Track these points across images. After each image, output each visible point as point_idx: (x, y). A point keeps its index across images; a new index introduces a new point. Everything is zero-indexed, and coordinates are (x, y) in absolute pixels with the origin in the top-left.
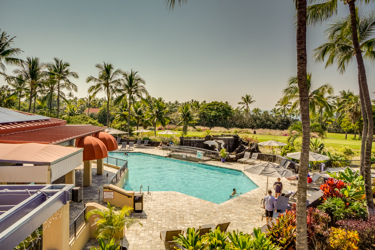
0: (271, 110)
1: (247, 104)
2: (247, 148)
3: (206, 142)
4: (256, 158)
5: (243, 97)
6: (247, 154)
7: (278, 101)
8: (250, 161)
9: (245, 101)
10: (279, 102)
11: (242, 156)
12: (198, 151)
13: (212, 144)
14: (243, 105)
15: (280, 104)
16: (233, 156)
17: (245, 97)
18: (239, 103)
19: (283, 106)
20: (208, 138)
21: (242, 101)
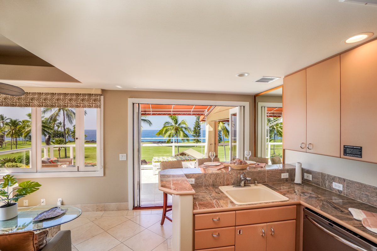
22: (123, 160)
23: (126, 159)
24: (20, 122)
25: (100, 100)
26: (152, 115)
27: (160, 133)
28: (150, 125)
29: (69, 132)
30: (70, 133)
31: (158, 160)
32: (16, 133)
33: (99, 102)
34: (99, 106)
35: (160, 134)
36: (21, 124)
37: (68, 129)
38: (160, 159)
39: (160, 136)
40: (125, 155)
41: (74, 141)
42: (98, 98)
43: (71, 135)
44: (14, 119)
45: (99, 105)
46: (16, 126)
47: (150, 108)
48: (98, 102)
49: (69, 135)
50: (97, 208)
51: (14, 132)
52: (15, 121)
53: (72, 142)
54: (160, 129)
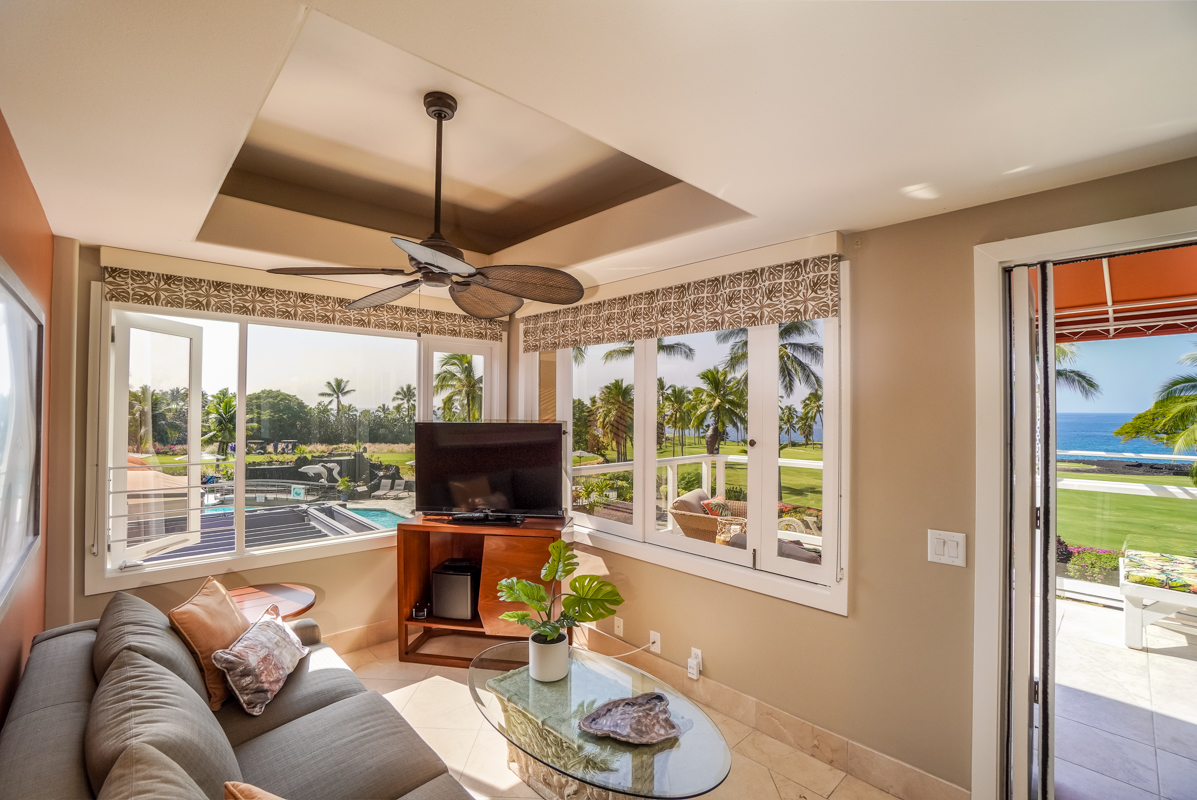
0: (377, 408)
1: (338, 397)
2: (381, 474)
3: (302, 469)
4: (402, 488)
5: (329, 383)
6: (386, 482)
7: (395, 391)
8: (393, 493)
9: (334, 391)
10: (398, 393)
11: (377, 487)
12: (293, 486)
13: (316, 471)
14: (330, 399)
15: (400, 396)
16: (362, 489)
17: (333, 384)
18: (323, 394)
19: (405, 401)
20: (303, 461)
21: (328, 391)
22: (945, 560)
23: (960, 562)
24: (689, 392)
25: (836, 283)
26: (1114, 337)
27: (1140, 427)
28: (1086, 393)
29: (793, 418)
30: (796, 420)
31: (1163, 577)
32: (682, 418)
33: (832, 288)
34: (834, 306)
35: (1138, 430)
36: (691, 397)
37: (790, 409)
38: (1181, 568)
39: (1144, 438)
40: (960, 537)
41: (803, 445)
42: (829, 272)
43: (797, 427)
44: (679, 386)
45: (831, 304)
46: (682, 403)
47: (1105, 303)
48: (829, 291)
49: (792, 426)
50: (816, 742)
51: (678, 415)
52: (681, 391)
53: (800, 445)
54: (1142, 411)
